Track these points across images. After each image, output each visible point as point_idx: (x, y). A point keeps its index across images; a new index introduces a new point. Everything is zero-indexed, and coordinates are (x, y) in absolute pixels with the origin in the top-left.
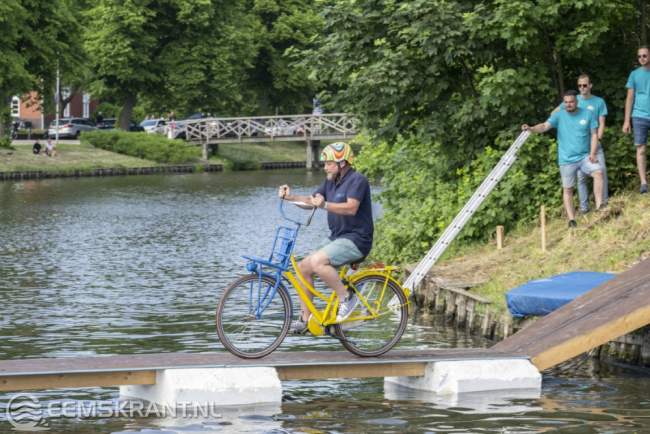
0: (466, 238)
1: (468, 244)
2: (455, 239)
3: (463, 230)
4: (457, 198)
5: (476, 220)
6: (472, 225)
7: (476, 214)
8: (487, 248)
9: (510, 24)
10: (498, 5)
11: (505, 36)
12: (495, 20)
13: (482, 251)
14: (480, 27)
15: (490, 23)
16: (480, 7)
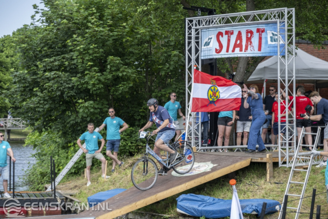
1: (72, 176)
2: (67, 174)
3: (70, 170)
4: (68, 156)
5: (76, 166)
6: (74, 168)
7: (76, 163)
8: (80, 178)
9: (91, 82)
10: (87, 74)
11: (89, 87)
12: (85, 81)
13: (78, 179)
14: (79, 83)
15: (83, 82)
16: (79, 75)
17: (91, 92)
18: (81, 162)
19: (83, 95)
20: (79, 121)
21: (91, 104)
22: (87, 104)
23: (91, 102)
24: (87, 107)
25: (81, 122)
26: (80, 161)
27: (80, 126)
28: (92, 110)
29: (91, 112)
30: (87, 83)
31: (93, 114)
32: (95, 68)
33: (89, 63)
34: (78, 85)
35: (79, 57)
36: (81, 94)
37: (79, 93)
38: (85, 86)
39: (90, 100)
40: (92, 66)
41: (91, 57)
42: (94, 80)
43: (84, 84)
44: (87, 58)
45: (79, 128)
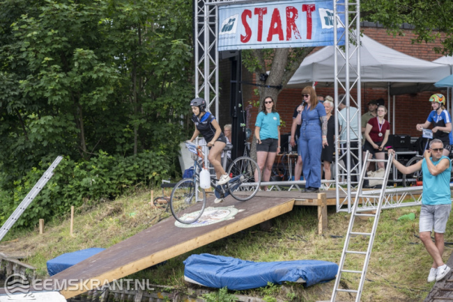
0: (19, 226)
1: (20, 231)
2: (12, 227)
3: (17, 222)
4: (13, 200)
5: (25, 215)
6: (23, 218)
7: (26, 211)
8: (33, 233)
9: (50, 88)
10: (42, 75)
11: (47, 95)
12: (40, 85)
13: (29, 235)
14: (30, 89)
15: (37, 87)
16: (30, 77)
17: (49, 103)
18: (34, 209)
19: (36, 107)
20: (31, 147)
21: (49, 120)
22: (42, 121)
23: (50, 118)
24: (43, 126)
25: (33, 148)
26: (32, 207)
27: (32, 154)
28: (51, 130)
29: (49, 133)
30: (43, 88)
31: (52, 135)
32: (56, 66)
33: (47, 59)
34: (29, 92)
35: (30, 49)
36: (34, 106)
37: (30, 104)
38: (40, 93)
39: (47, 114)
40: (50, 63)
41: (49, 50)
42: (53, 84)
43: (37, 90)
44: (43, 51)
45: (30, 157)
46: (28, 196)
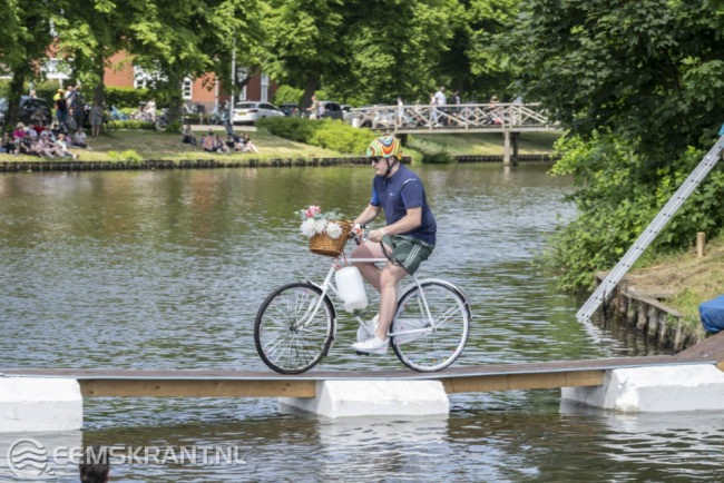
0: (664, 244)
2: (652, 244)
3: (659, 237)
6: (671, 230)
7: (677, 218)
8: (687, 256)
9: (718, 13)
11: (713, 25)
12: (703, 8)
13: (680, 259)
14: (685, 15)
15: (697, 11)
17: (717, 38)
18: (689, 216)
19: (696, 45)
20: (686, 111)
21: (717, 68)
22: (705, 68)
23: (718, 63)
24: (705, 77)
25: (690, 113)
26: (687, 213)
27: (688, 123)
28: (719, 84)
29: (716, 88)
30: (707, 14)
34: (684, 20)
36: (692, 43)
37: (687, 41)
38: (702, 21)
39: (715, 58)
43: (698, 17)
45: (685, 129)
46: (676, 194)
